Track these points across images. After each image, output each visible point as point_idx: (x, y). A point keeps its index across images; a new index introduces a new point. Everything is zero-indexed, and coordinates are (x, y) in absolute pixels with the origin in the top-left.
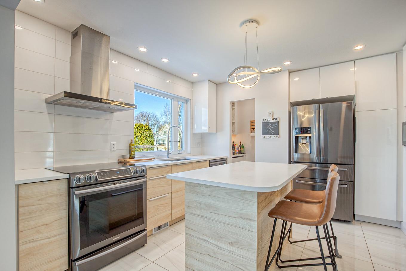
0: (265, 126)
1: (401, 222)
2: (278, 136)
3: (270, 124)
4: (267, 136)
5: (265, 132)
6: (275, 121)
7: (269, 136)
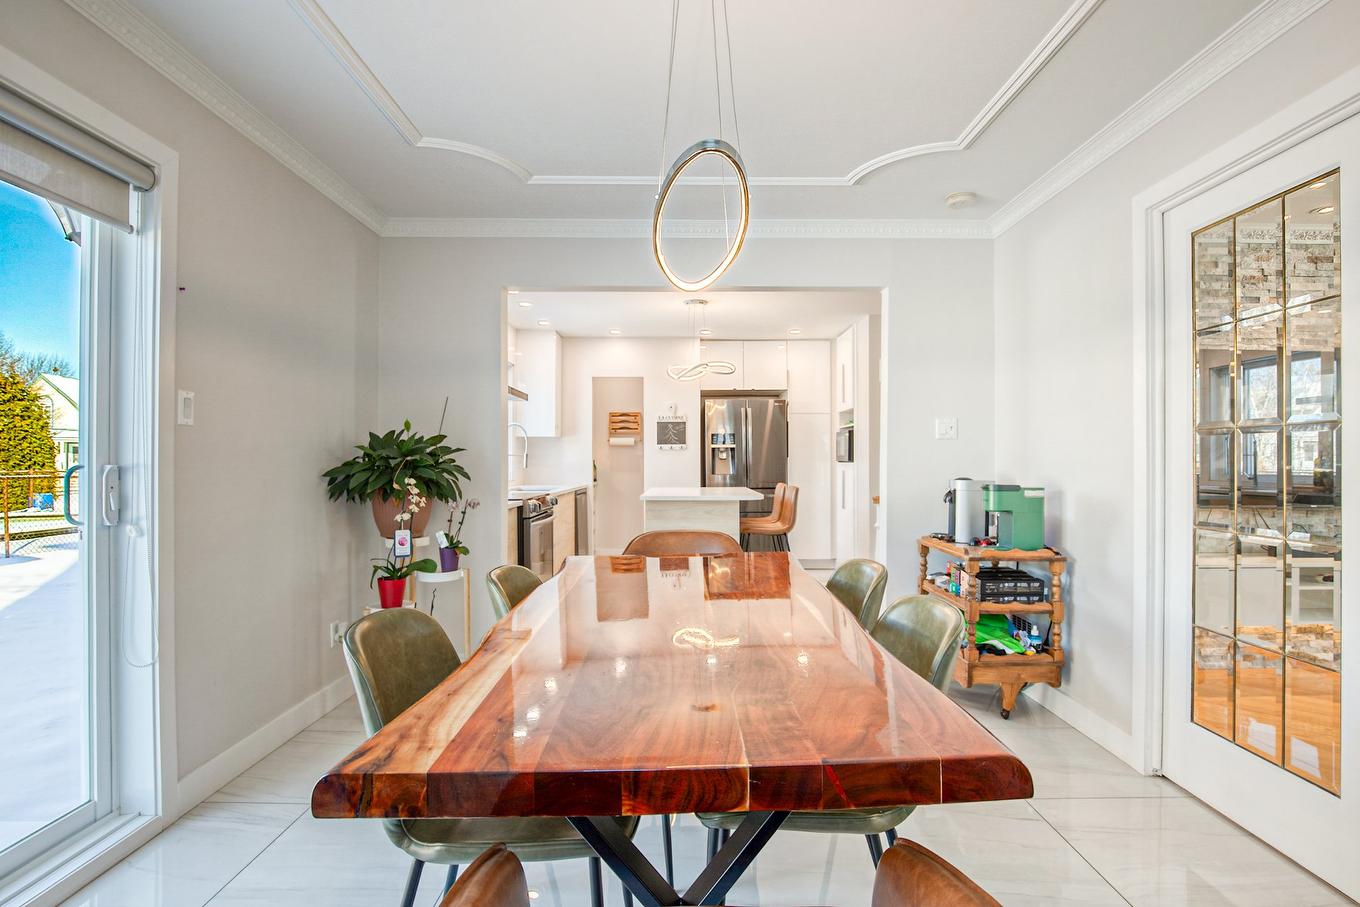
0: (663, 427)
1: (835, 560)
2: (683, 445)
3: (670, 426)
4: (666, 447)
5: (663, 440)
6: (679, 420)
7: (670, 446)
